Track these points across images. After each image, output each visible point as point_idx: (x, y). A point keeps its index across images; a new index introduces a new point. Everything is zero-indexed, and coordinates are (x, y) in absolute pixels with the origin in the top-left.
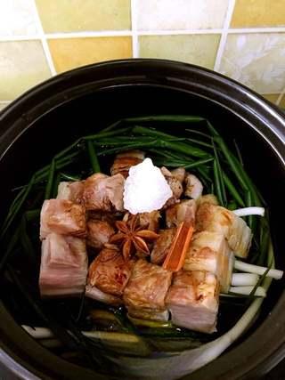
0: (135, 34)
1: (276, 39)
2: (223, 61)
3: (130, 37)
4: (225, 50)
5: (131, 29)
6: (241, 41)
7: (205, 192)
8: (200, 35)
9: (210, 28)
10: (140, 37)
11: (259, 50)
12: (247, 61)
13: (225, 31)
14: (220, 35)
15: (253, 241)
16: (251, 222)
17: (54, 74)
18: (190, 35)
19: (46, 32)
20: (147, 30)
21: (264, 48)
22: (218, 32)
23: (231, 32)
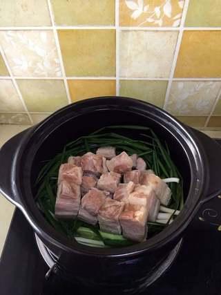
0: (117, 79)
1: (202, 84)
2: (170, 96)
3: (115, 80)
4: (171, 90)
5: (115, 76)
6: (181, 85)
7: (148, 168)
8: (155, 81)
9: (161, 77)
11: (192, 90)
12: (186, 96)
13: (171, 79)
14: (168, 81)
15: (172, 196)
16: (171, 186)
18: (150, 81)
19: (67, 76)
20: (125, 77)
21: (195, 89)
22: (166, 79)
23: (174, 79)
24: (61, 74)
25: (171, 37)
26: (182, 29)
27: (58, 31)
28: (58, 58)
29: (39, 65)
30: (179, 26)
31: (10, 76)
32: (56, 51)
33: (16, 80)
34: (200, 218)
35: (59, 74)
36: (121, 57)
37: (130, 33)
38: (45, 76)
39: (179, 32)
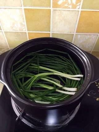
0: (51, 33)
1: (89, 36)
3: (50, 33)
4: (75, 39)
5: (50, 31)
6: (79, 36)
9: (71, 33)
10: (52, 34)
11: (84, 39)
12: (81, 41)
13: (75, 34)
14: (73, 34)
17: (28, 40)
19: (28, 31)
20: (54, 32)
21: (85, 38)
22: (73, 33)
23: (76, 34)
24: (25, 30)
25: (75, 13)
26: (80, 10)
27: (25, 9)
28: (24, 22)
29: (15, 25)
30: (79, 9)
31: (1, 30)
32: (23, 19)
33: (4, 32)
34: (88, 95)
35: (24, 30)
36: (53, 22)
37: (57, 11)
38: (18, 31)
39: (79, 11)
